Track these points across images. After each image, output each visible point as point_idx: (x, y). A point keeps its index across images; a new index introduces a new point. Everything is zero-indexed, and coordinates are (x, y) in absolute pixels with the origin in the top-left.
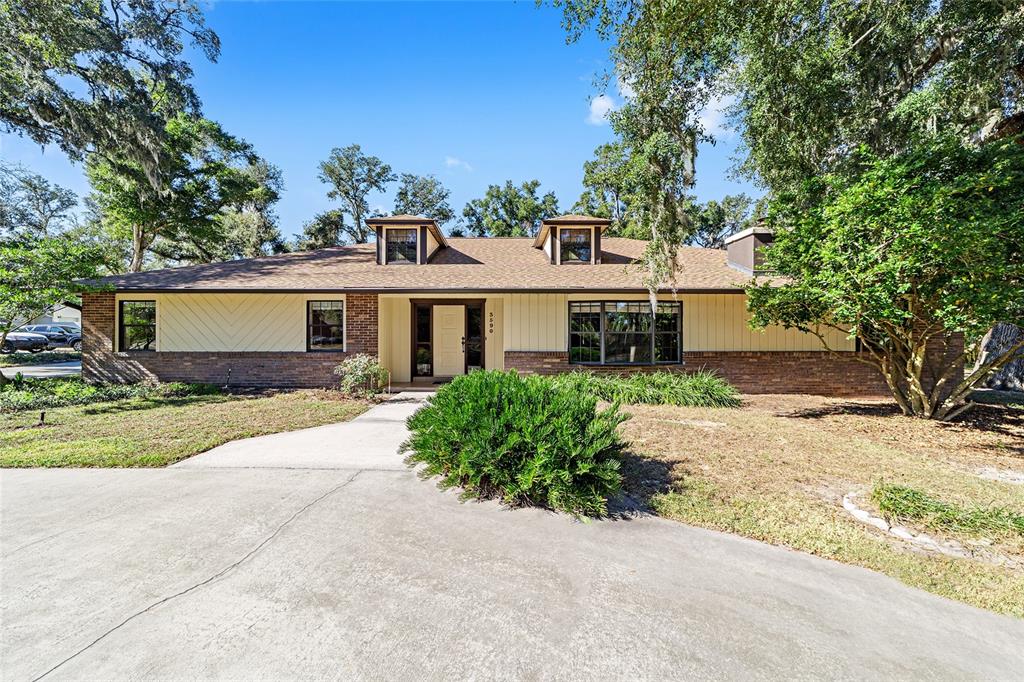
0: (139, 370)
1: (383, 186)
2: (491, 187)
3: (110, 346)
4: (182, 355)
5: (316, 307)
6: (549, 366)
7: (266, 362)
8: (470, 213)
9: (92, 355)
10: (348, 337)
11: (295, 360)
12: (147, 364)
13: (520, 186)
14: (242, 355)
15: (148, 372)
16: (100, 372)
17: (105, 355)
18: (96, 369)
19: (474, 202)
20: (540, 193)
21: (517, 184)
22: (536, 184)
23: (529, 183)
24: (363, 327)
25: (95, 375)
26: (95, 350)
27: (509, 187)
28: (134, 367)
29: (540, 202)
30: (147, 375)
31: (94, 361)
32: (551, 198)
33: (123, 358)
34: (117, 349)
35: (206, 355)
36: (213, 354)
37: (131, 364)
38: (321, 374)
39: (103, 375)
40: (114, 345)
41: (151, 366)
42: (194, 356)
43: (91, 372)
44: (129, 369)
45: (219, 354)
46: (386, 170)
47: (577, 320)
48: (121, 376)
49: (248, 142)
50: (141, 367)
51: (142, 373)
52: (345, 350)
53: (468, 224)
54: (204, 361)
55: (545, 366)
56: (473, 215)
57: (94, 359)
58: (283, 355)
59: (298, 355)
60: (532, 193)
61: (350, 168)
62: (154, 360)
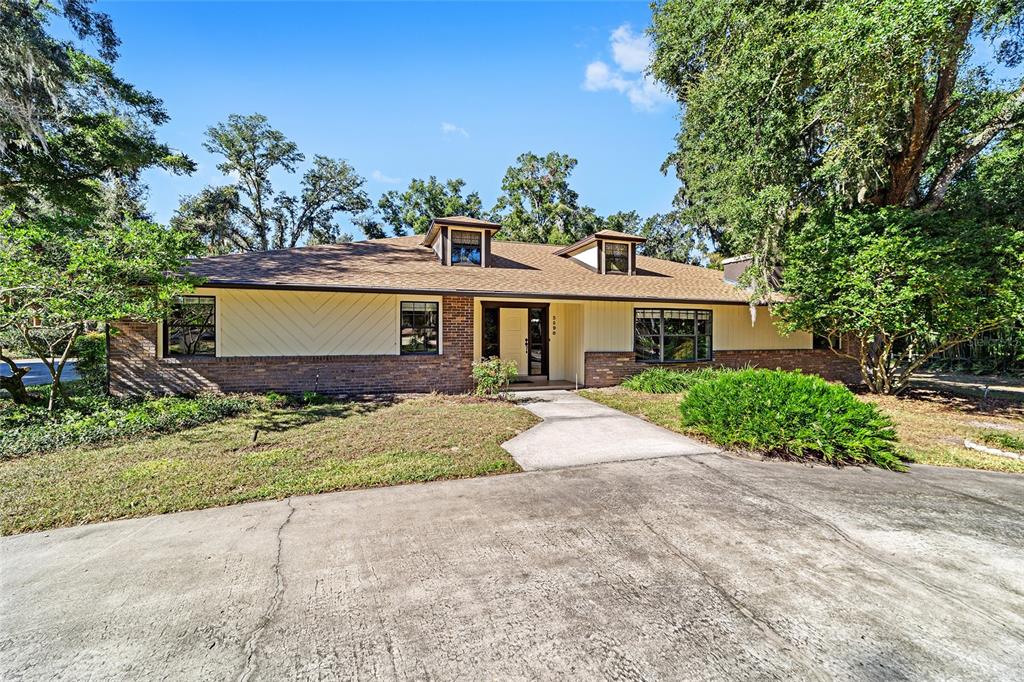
0: (194, 379)
1: (291, 165)
2: (414, 181)
3: (152, 351)
4: (253, 360)
5: (409, 308)
6: (621, 364)
7: (356, 366)
8: (385, 205)
9: (124, 362)
10: (445, 340)
11: (389, 364)
12: (205, 371)
13: (445, 183)
14: (328, 359)
15: (207, 382)
16: (137, 383)
17: (145, 362)
18: (131, 380)
19: (390, 193)
20: (465, 193)
21: (441, 181)
22: (461, 183)
23: (454, 181)
24: (460, 330)
25: (129, 387)
26: (129, 357)
27: (433, 183)
28: (187, 375)
29: (463, 201)
30: (206, 386)
31: (127, 370)
32: (474, 198)
33: (171, 365)
34: (161, 356)
35: (284, 359)
36: (293, 358)
37: (182, 372)
38: (417, 377)
39: (141, 386)
40: (156, 349)
41: (211, 374)
42: (268, 361)
43: (124, 383)
44: (180, 379)
45: (300, 359)
46: (292, 147)
47: (642, 325)
48: (168, 386)
49: (156, 96)
50: (197, 375)
51: (199, 383)
52: (441, 352)
53: (383, 215)
54: (283, 366)
55: (619, 364)
56: (389, 207)
57: (128, 367)
58: (377, 358)
59: (392, 358)
60: (456, 190)
61: (253, 141)
62: (215, 367)
